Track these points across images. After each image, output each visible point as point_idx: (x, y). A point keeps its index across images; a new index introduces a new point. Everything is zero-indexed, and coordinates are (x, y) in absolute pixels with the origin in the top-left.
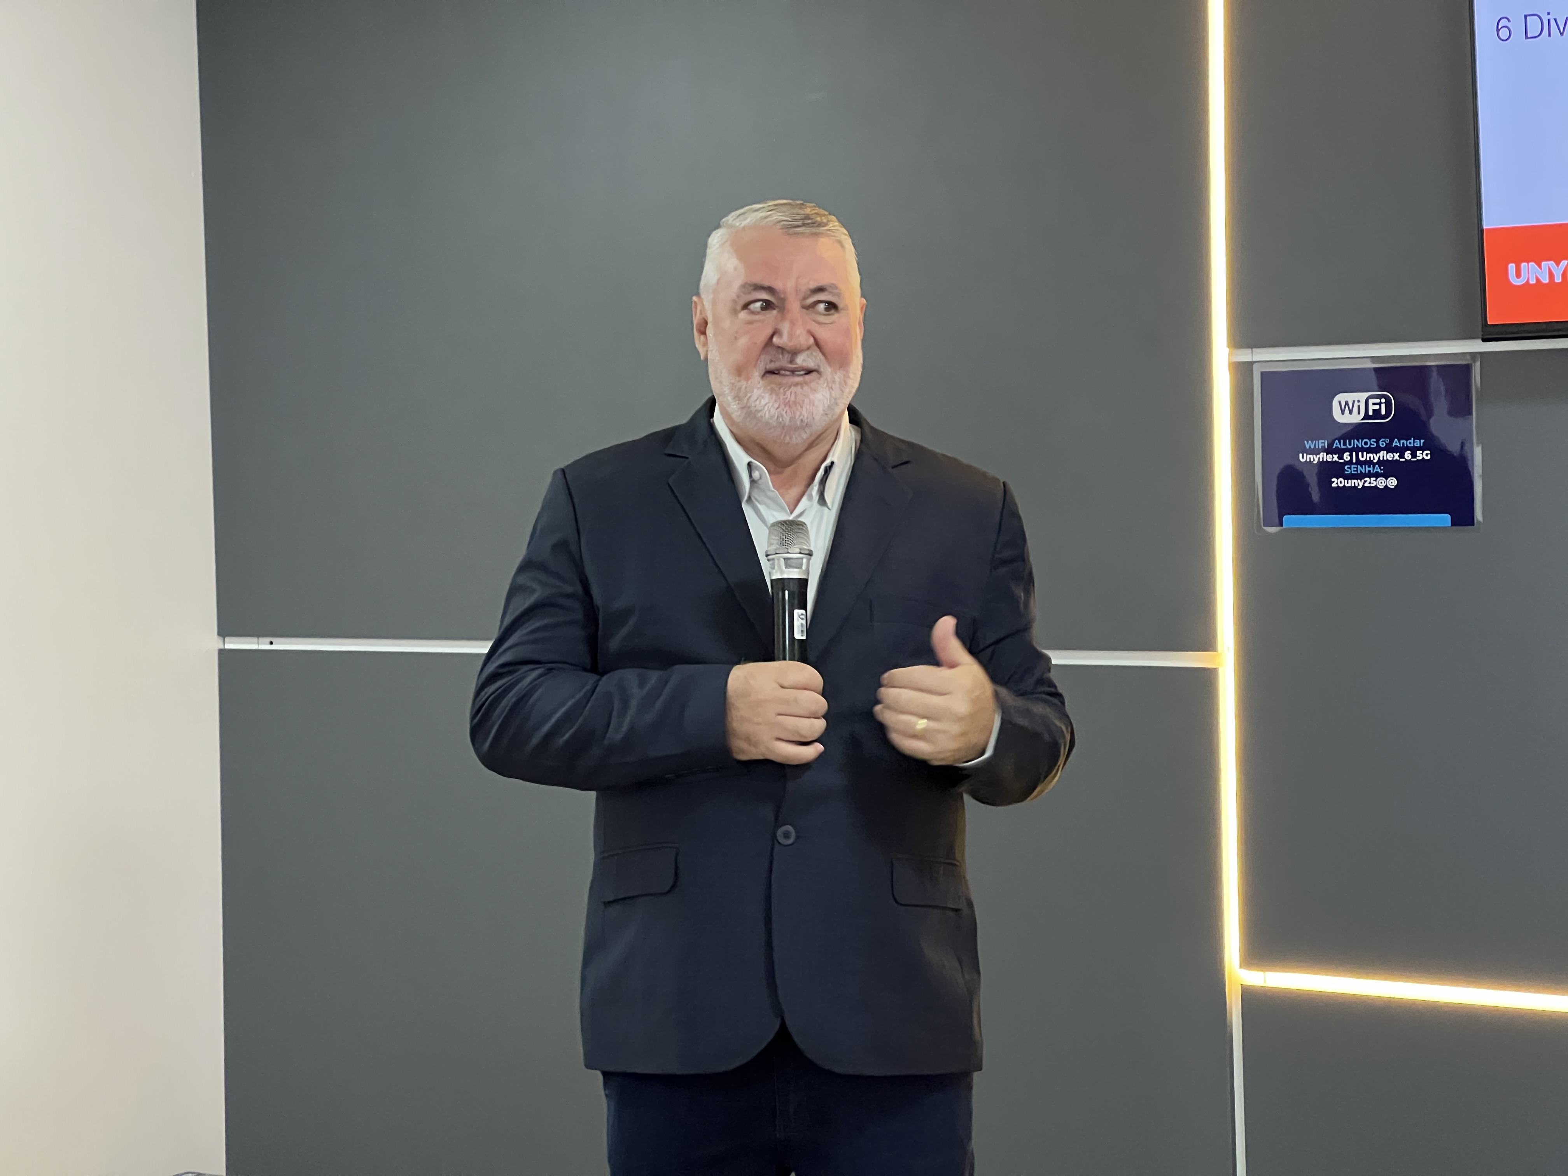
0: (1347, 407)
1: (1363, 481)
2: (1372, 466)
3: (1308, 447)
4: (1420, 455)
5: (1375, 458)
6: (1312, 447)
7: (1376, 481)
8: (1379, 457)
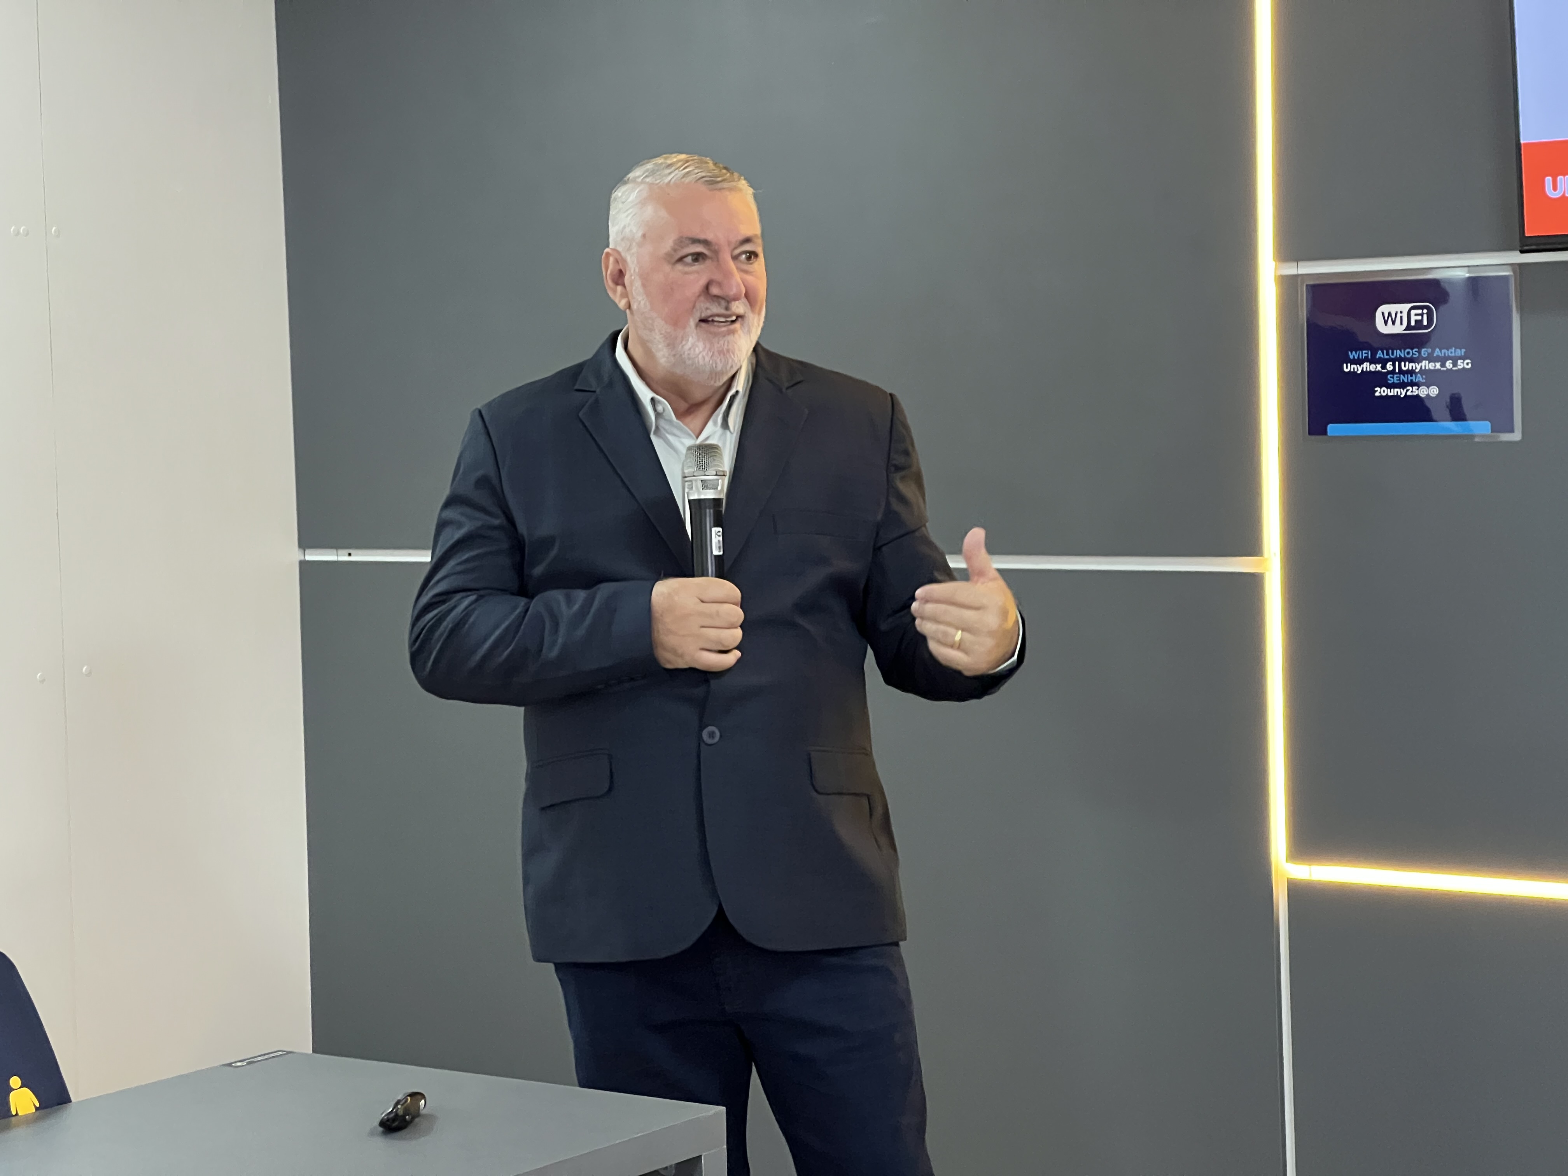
0: (1390, 318)
1: (1405, 390)
2: (1414, 375)
3: (1351, 357)
4: (1462, 364)
5: (1417, 367)
6: (1356, 358)
7: (1418, 389)
8: (1421, 367)
